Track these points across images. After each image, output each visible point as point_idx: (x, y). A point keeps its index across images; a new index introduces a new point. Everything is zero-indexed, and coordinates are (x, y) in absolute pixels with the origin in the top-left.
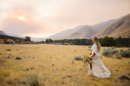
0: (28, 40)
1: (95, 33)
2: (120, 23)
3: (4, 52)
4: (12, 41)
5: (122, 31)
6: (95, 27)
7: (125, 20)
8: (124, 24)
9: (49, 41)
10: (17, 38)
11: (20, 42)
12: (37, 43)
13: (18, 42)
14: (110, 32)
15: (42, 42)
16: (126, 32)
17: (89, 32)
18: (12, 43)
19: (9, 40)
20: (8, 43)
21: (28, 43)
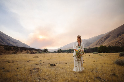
0: (46, 51)
1: (90, 44)
2: (107, 37)
3: (34, 59)
4: (36, 51)
5: (110, 42)
6: (90, 40)
7: (110, 35)
8: (110, 37)
9: (60, 51)
10: (39, 50)
11: (41, 52)
12: (52, 53)
13: (40, 52)
14: (101, 43)
15: (55, 52)
16: (113, 43)
17: (86, 44)
18: (36, 53)
19: (34, 51)
20: (34, 53)
21: (46, 53)
